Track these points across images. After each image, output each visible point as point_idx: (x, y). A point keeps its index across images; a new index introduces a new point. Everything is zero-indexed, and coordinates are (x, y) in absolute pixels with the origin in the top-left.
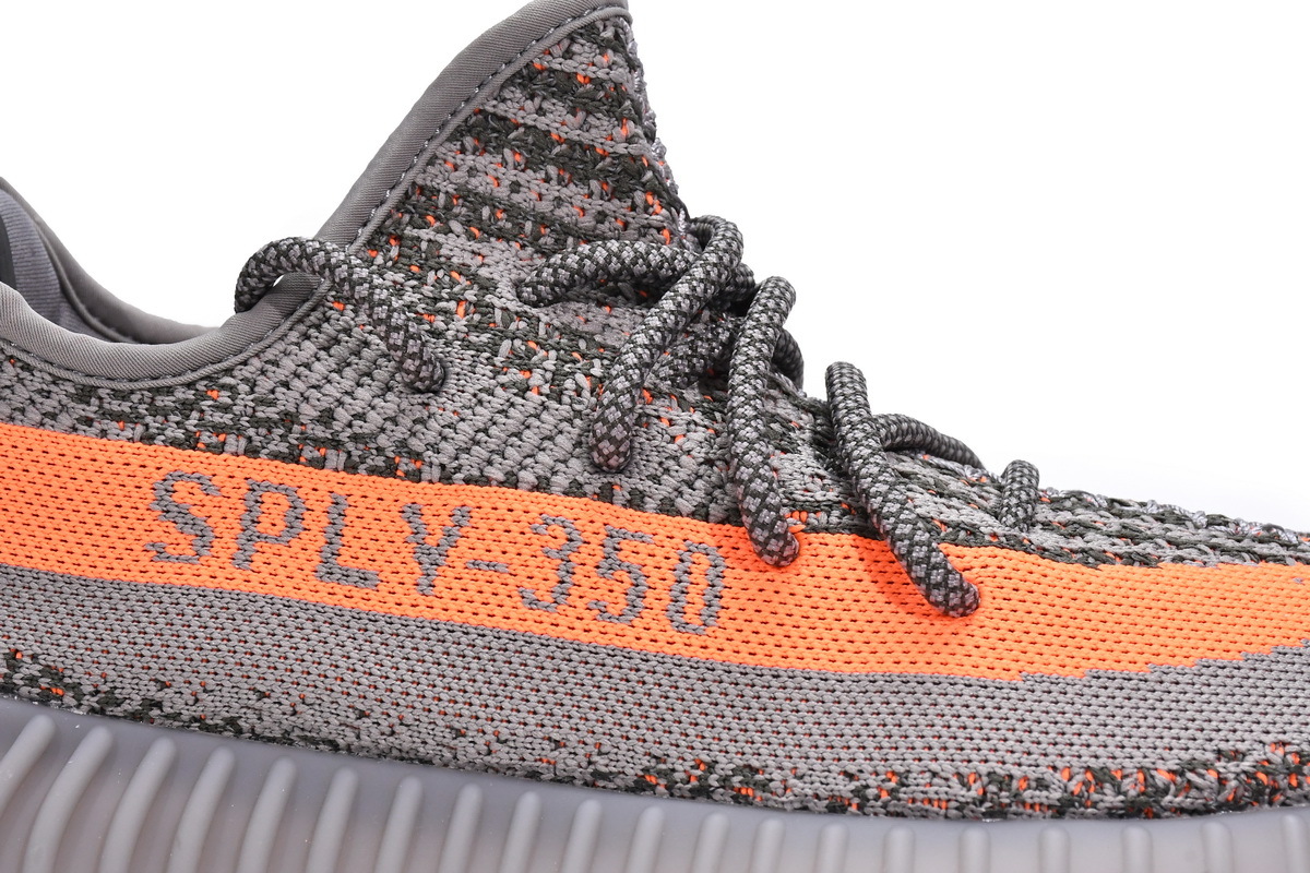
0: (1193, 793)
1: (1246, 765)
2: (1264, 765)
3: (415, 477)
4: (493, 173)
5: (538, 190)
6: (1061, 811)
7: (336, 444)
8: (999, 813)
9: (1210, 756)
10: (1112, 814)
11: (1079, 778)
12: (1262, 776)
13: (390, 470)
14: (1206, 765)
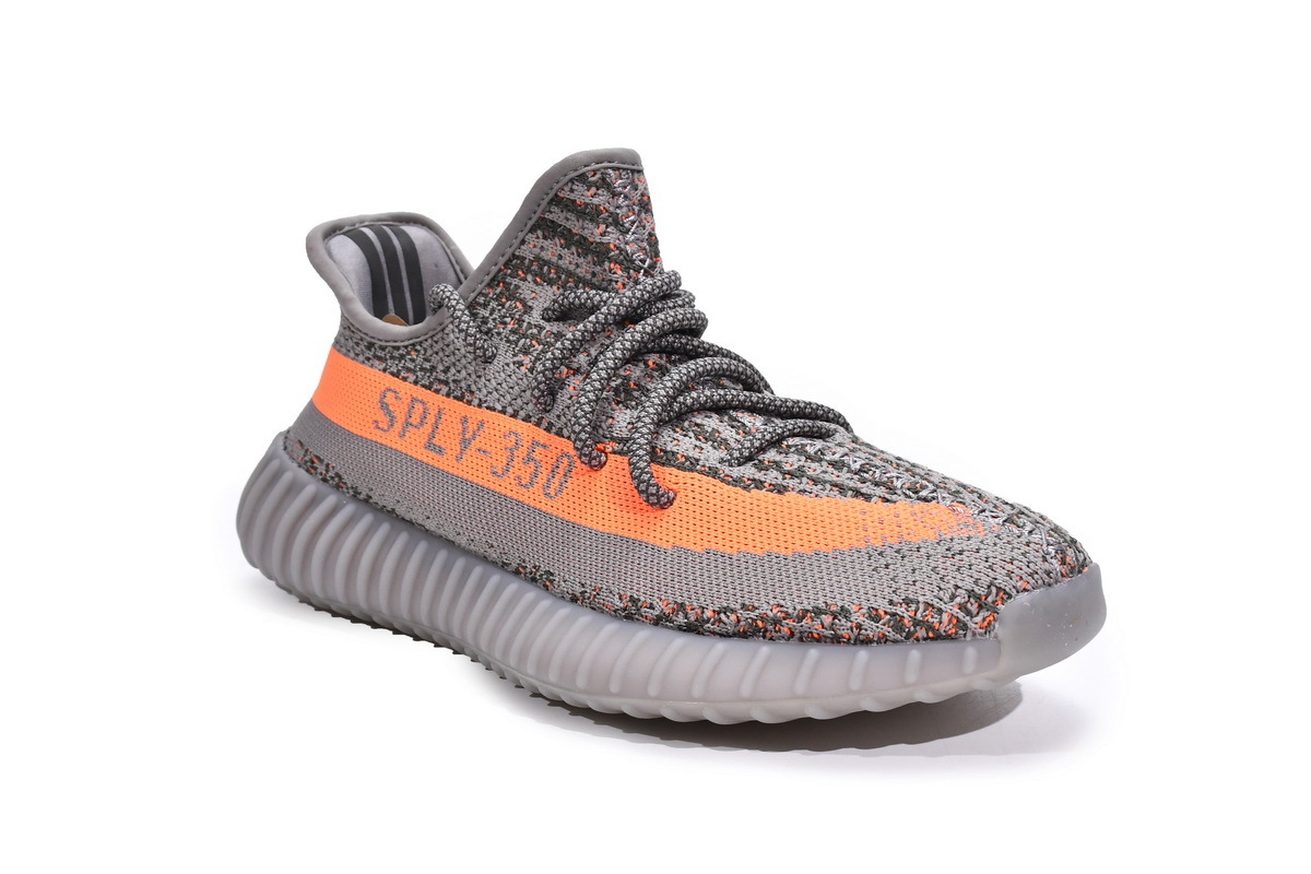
0: (722, 625)
1: (752, 615)
2: (763, 618)
3: (469, 403)
4: (552, 249)
5: (569, 259)
6: (658, 621)
7: (446, 383)
8: (629, 617)
9: (738, 607)
10: (679, 628)
11: (671, 606)
12: (760, 623)
13: (460, 399)
14: (733, 611)
